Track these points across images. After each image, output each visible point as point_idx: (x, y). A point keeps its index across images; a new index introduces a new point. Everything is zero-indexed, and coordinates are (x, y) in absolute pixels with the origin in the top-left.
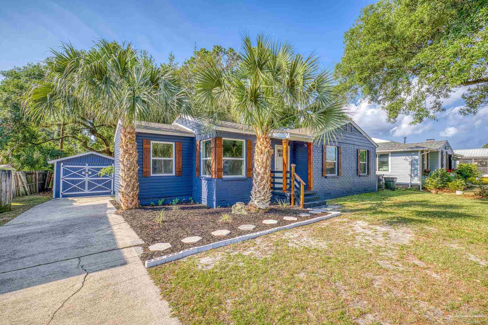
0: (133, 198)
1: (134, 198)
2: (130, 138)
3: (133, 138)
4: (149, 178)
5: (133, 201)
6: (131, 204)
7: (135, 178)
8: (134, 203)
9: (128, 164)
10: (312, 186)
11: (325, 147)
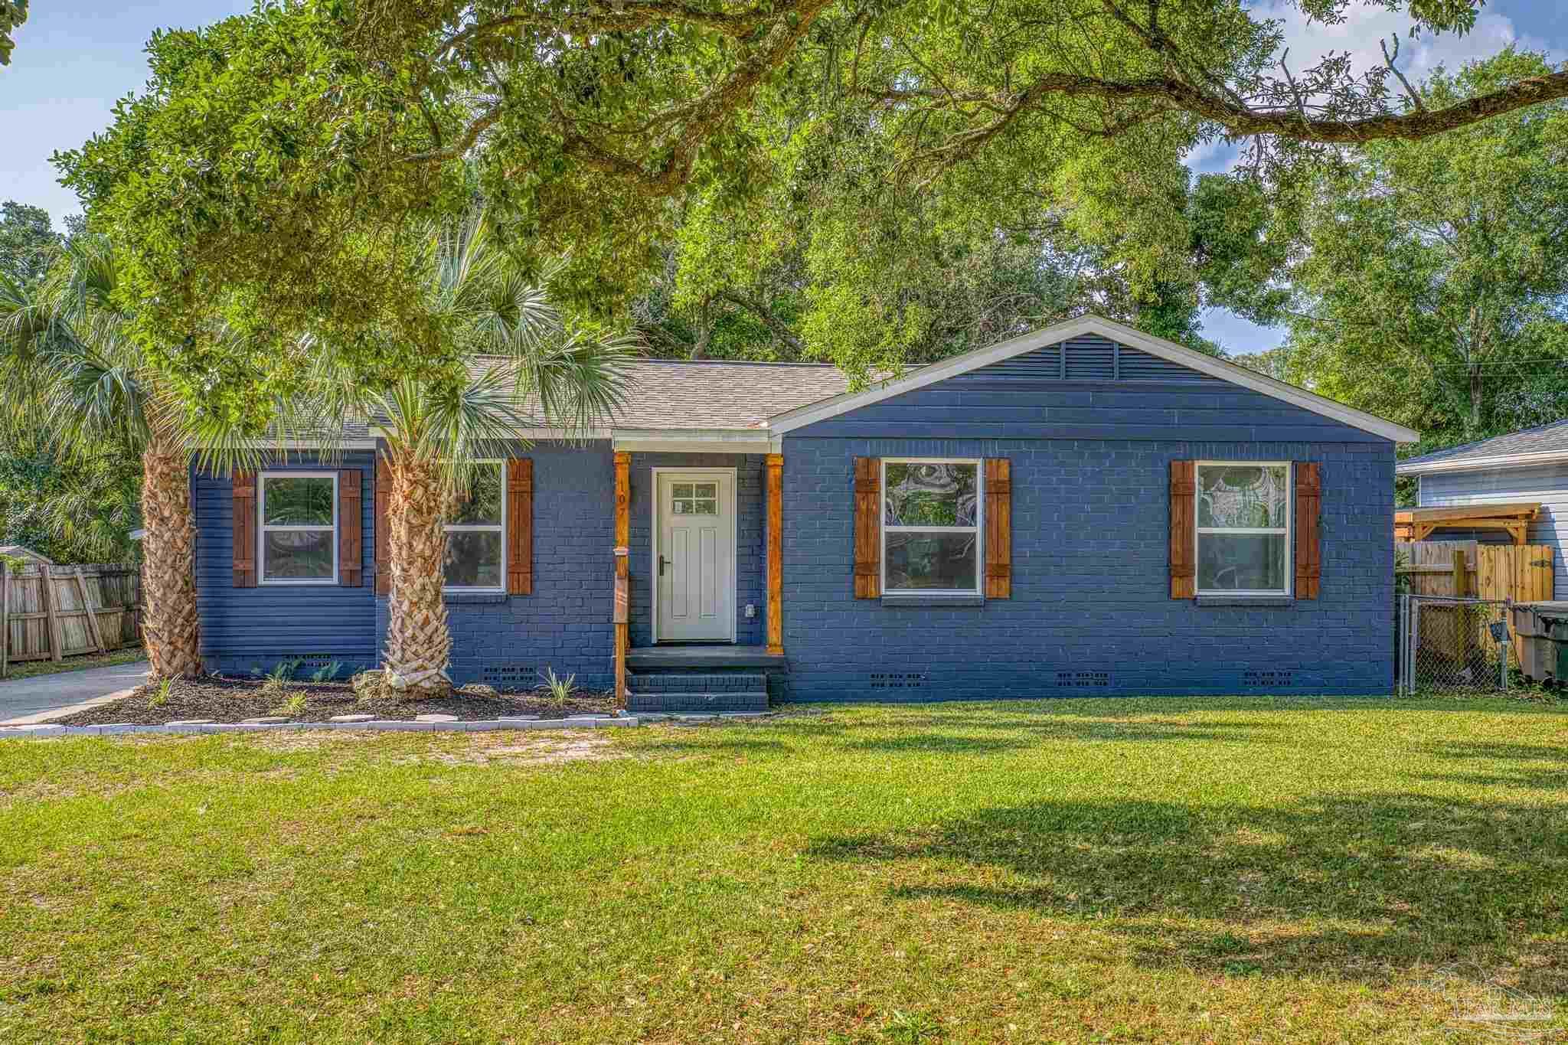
0: (172, 648)
1: (176, 648)
2: (162, 473)
3: (172, 474)
4: (253, 592)
5: (173, 655)
6: (169, 663)
7: (178, 588)
8: (175, 662)
9: (157, 550)
10: (774, 637)
11: (872, 469)
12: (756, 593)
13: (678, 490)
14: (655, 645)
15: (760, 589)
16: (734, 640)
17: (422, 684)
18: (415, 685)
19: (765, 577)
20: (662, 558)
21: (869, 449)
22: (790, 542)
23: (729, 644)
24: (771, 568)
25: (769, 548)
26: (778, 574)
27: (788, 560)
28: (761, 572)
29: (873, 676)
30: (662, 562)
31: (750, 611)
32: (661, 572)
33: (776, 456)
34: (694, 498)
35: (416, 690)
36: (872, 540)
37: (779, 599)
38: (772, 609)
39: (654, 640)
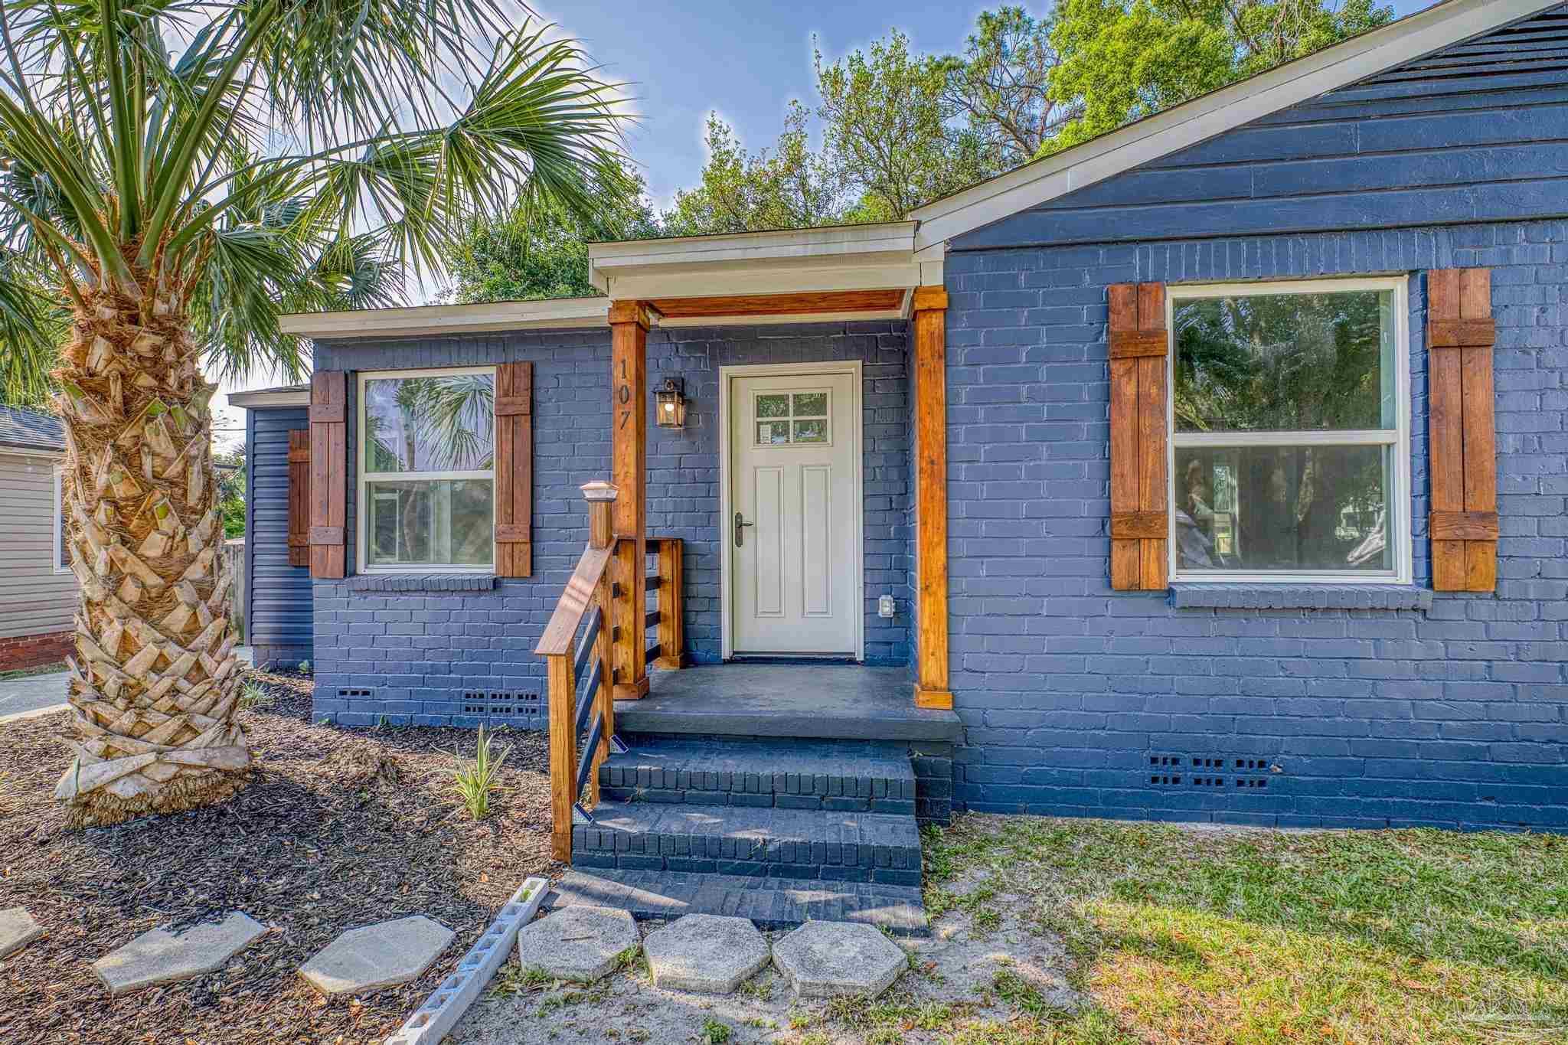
10: (931, 668)
11: (1147, 304)
12: (896, 575)
13: (764, 405)
14: (726, 662)
15: (904, 569)
16: (860, 658)
17: (116, 789)
18: (99, 791)
19: (912, 547)
20: (739, 516)
21: (1139, 263)
22: (962, 470)
23: (851, 662)
24: (924, 524)
25: (919, 484)
26: (939, 538)
27: (961, 507)
28: (904, 537)
29: (1154, 760)
30: (739, 525)
31: (886, 607)
32: (739, 541)
33: (932, 290)
34: (791, 418)
35: (97, 802)
36: (1150, 462)
37: (942, 592)
38: (928, 613)
39: (726, 654)
